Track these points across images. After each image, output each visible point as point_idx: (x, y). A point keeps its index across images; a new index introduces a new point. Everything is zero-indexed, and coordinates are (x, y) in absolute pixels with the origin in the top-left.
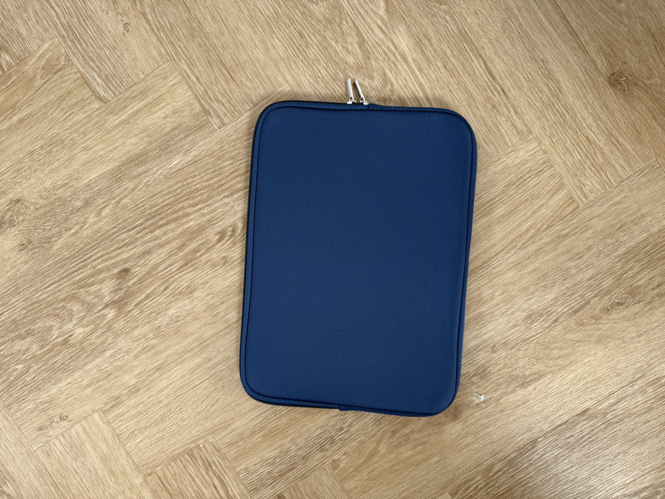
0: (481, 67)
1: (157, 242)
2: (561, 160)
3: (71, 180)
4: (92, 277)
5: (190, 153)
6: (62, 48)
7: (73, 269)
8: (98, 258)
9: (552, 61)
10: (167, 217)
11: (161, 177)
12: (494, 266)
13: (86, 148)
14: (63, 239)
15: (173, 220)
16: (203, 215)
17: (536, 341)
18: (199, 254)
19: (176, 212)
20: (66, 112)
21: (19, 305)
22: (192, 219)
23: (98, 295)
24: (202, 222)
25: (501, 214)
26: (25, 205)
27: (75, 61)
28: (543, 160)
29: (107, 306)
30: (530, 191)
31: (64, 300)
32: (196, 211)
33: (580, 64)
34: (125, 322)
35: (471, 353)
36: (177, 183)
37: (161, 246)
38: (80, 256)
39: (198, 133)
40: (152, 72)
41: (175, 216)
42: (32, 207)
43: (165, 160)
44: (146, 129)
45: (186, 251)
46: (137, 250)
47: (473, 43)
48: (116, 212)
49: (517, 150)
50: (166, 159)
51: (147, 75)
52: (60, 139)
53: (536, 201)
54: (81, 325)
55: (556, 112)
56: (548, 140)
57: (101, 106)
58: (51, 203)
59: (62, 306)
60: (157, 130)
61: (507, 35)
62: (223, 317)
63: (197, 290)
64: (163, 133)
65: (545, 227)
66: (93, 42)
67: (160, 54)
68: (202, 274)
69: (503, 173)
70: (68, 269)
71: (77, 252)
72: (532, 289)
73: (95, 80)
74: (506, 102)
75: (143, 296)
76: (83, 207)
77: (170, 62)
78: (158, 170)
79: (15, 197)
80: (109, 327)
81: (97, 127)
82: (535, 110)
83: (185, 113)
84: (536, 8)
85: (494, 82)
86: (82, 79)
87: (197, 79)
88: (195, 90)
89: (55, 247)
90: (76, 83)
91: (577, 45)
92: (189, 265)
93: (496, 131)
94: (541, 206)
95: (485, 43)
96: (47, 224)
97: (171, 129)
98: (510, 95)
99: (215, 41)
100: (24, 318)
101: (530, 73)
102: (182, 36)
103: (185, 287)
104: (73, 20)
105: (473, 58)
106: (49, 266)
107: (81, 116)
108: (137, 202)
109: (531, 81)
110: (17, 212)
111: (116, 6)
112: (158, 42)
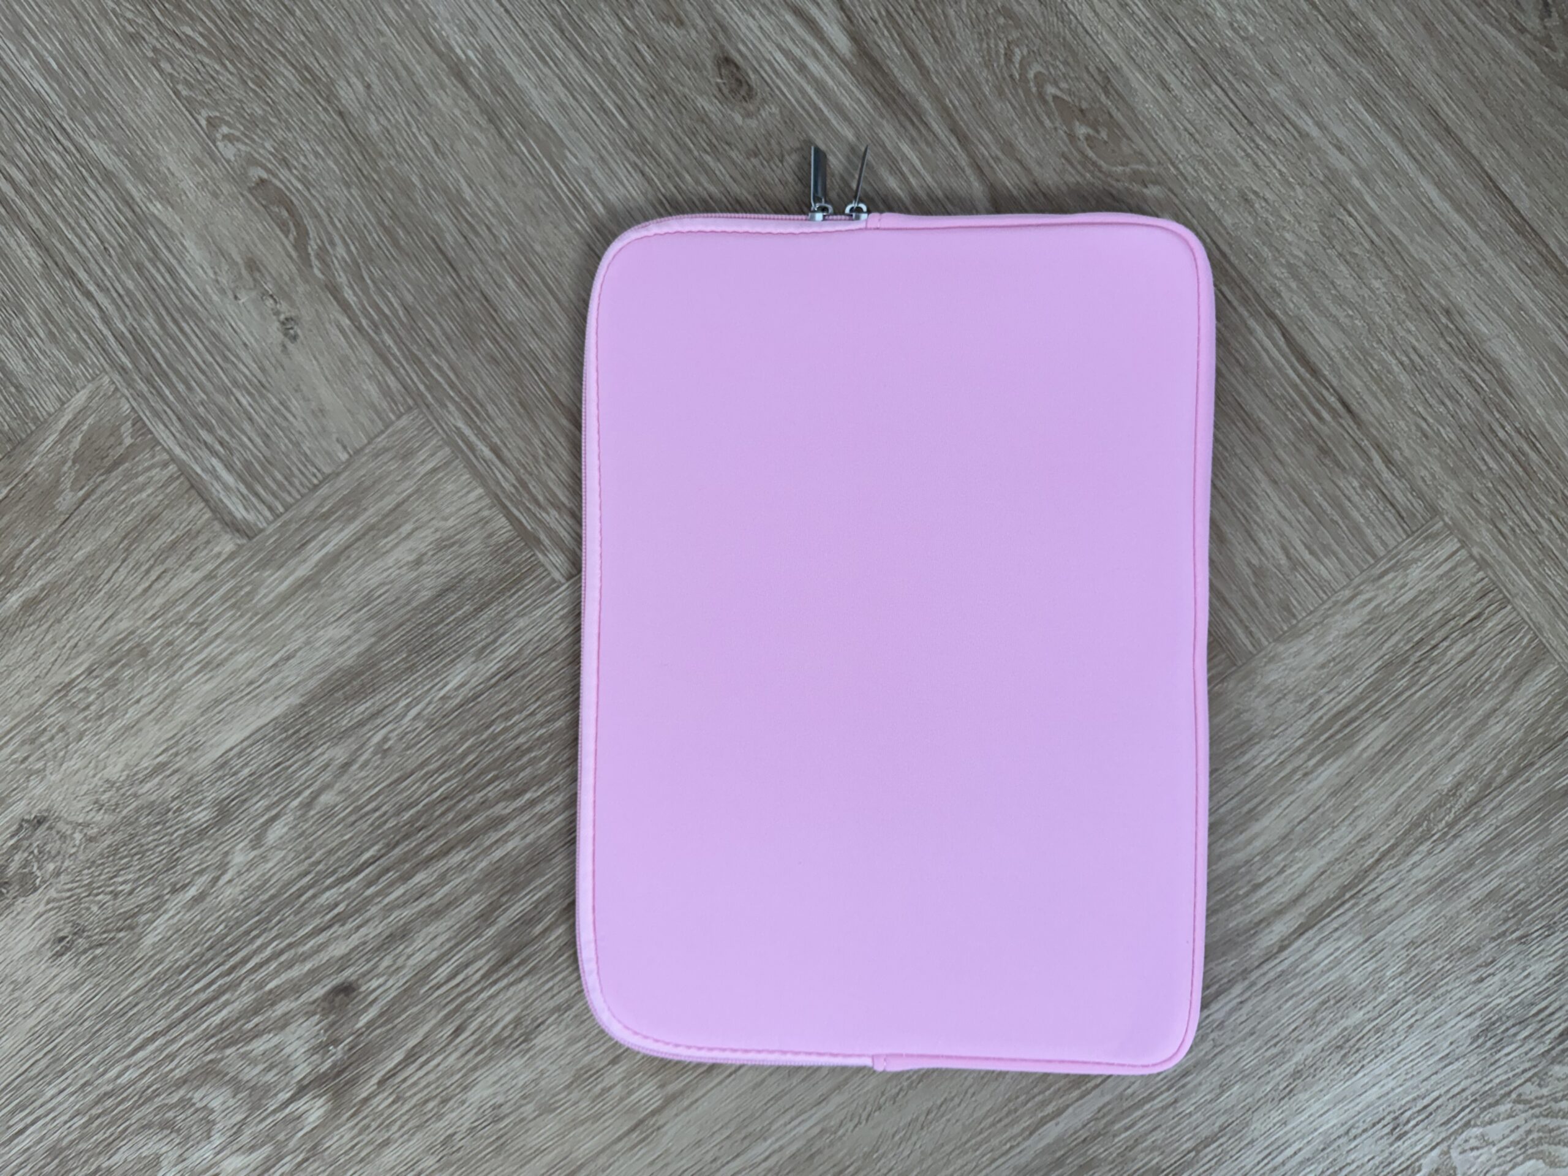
0: (1275, 345)
1: (423, 903)
2: (1531, 582)
3: (176, 754)
4: (256, 1012)
5: (493, 652)
6: (123, 400)
7: (203, 996)
8: (268, 961)
9: (1475, 310)
10: (446, 834)
11: (420, 725)
12: (1373, 895)
13: (208, 663)
14: (166, 916)
15: (461, 841)
16: (543, 819)
17: (1514, 1096)
18: (538, 929)
19: (468, 818)
20: (148, 571)
21: (66, 1105)
22: (513, 833)
23: (275, 1061)
24: (539, 838)
25: (1377, 746)
26: (58, 832)
27: (160, 432)
28: (1479, 586)
29: (302, 1090)
30: (1453, 677)
31: (185, 1082)
32: (522, 810)
33: (1552, 309)
34: (356, 1131)
35: (1335, 1146)
36: (464, 738)
37: (436, 913)
38: (219, 959)
39: (511, 597)
40: (369, 443)
41: (465, 827)
42: (78, 836)
43: (427, 678)
44: (368, 599)
45: (503, 922)
46: (370, 931)
47: (1246, 281)
48: (304, 832)
49: (1402, 566)
50: (431, 676)
51: (357, 452)
52: (138, 645)
53: (1474, 702)
54: (235, 1147)
55: (1502, 450)
56: (1488, 530)
57: (240, 547)
58: (128, 822)
59: (181, 1100)
60: (398, 599)
61: (1340, 250)
62: (622, 1100)
63: (542, 1027)
64: (414, 604)
65: (1505, 772)
66: (203, 378)
67: (386, 392)
68: (551, 984)
69: (1372, 633)
70: (187, 999)
71: (210, 948)
72: (1488, 950)
73: (218, 478)
74: (1358, 435)
75: (399, 1056)
76: (215, 824)
77: (416, 412)
78: (409, 707)
79: (30, 813)
80: (314, 1147)
81: (233, 606)
82: (1441, 449)
83: (469, 547)
84: (1411, 168)
85: (1316, 384)
86: (182, 479)
87: (495, 450)
88: (491, 483)
89: (149, 940)
90: (168, 491)
91: (1541, 259)
92: (516, 962)
93: (1336, 518)
94: (1488, 716)
95: (1279, 279)
96: (120, 879)
97: (434, 592)
98: (1365, 416)
99: (534, 344)
100: (81, 1138)
101: (1414, 349)
102: (442, 339)
103: (510, 1023)
104: (146, 324)
105: (1252, 323)
106: (136, 992)
107: (187, 579)
108: (358, 799)
109: (1421, 372)
110: (40, 853)
111: (257, 275)
112: (379, 361)
